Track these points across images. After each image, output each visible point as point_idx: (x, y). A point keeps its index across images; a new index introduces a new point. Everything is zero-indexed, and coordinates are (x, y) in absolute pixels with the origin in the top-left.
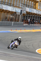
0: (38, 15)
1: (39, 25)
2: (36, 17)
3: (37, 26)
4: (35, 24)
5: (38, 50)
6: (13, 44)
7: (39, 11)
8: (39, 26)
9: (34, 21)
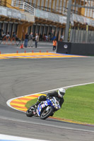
0: (12, 20)
1: (14, 42)
2: (7, 24)
3: (9, 45)
4: (5, 40)
5: (12, 102)
6: (46, 107)
7: (13, 12)
8: (13, 45)
9: (3, 35)
